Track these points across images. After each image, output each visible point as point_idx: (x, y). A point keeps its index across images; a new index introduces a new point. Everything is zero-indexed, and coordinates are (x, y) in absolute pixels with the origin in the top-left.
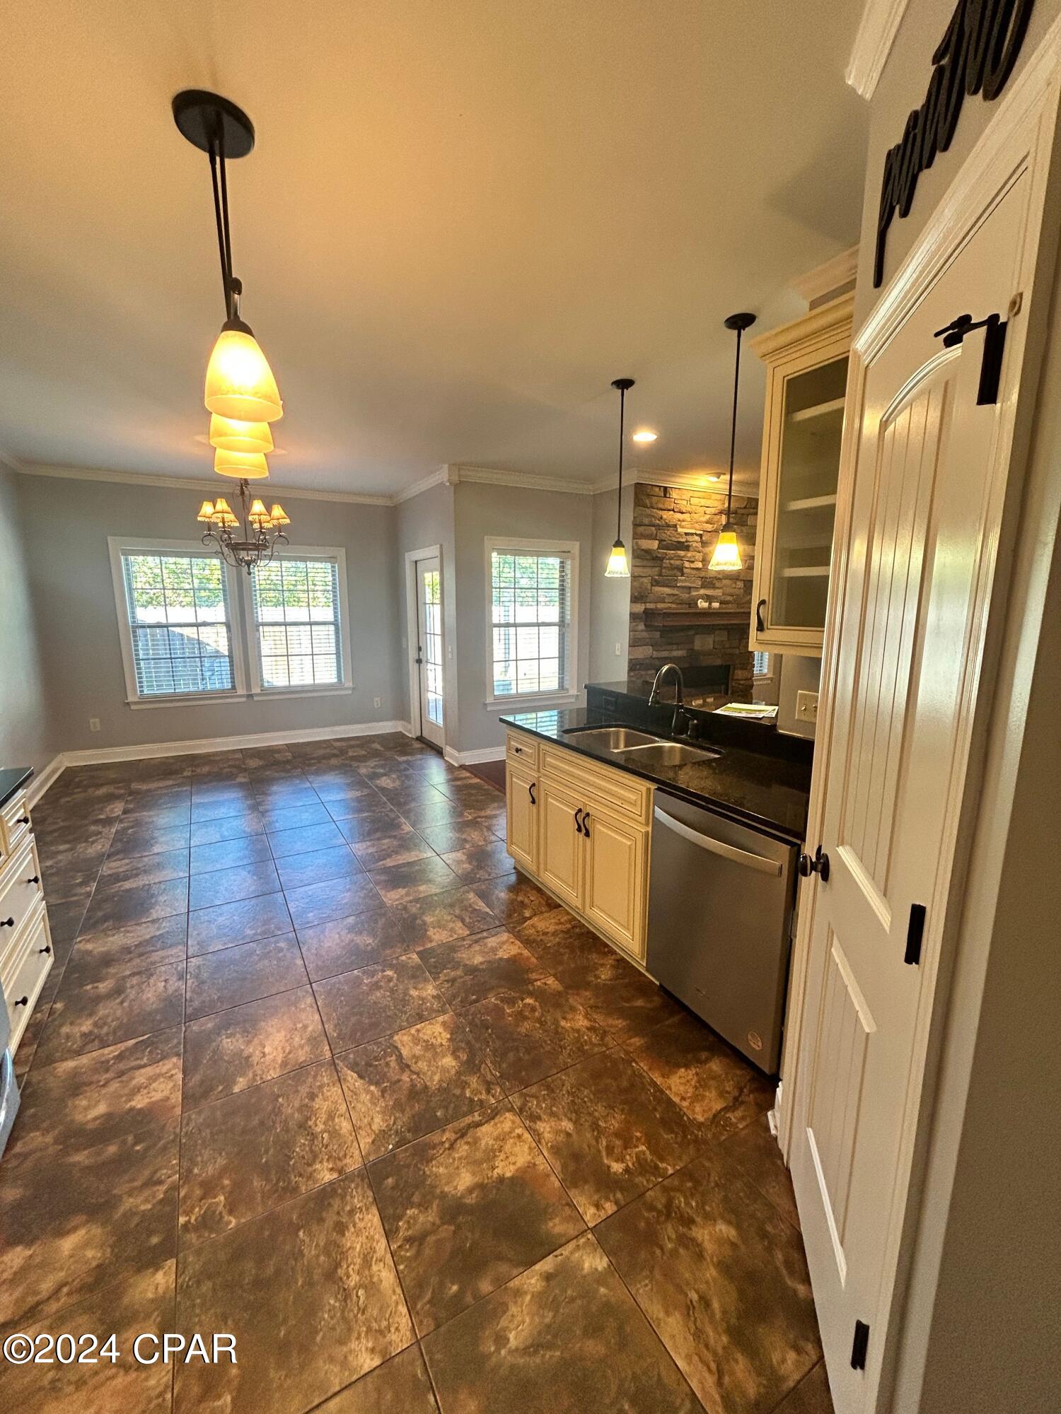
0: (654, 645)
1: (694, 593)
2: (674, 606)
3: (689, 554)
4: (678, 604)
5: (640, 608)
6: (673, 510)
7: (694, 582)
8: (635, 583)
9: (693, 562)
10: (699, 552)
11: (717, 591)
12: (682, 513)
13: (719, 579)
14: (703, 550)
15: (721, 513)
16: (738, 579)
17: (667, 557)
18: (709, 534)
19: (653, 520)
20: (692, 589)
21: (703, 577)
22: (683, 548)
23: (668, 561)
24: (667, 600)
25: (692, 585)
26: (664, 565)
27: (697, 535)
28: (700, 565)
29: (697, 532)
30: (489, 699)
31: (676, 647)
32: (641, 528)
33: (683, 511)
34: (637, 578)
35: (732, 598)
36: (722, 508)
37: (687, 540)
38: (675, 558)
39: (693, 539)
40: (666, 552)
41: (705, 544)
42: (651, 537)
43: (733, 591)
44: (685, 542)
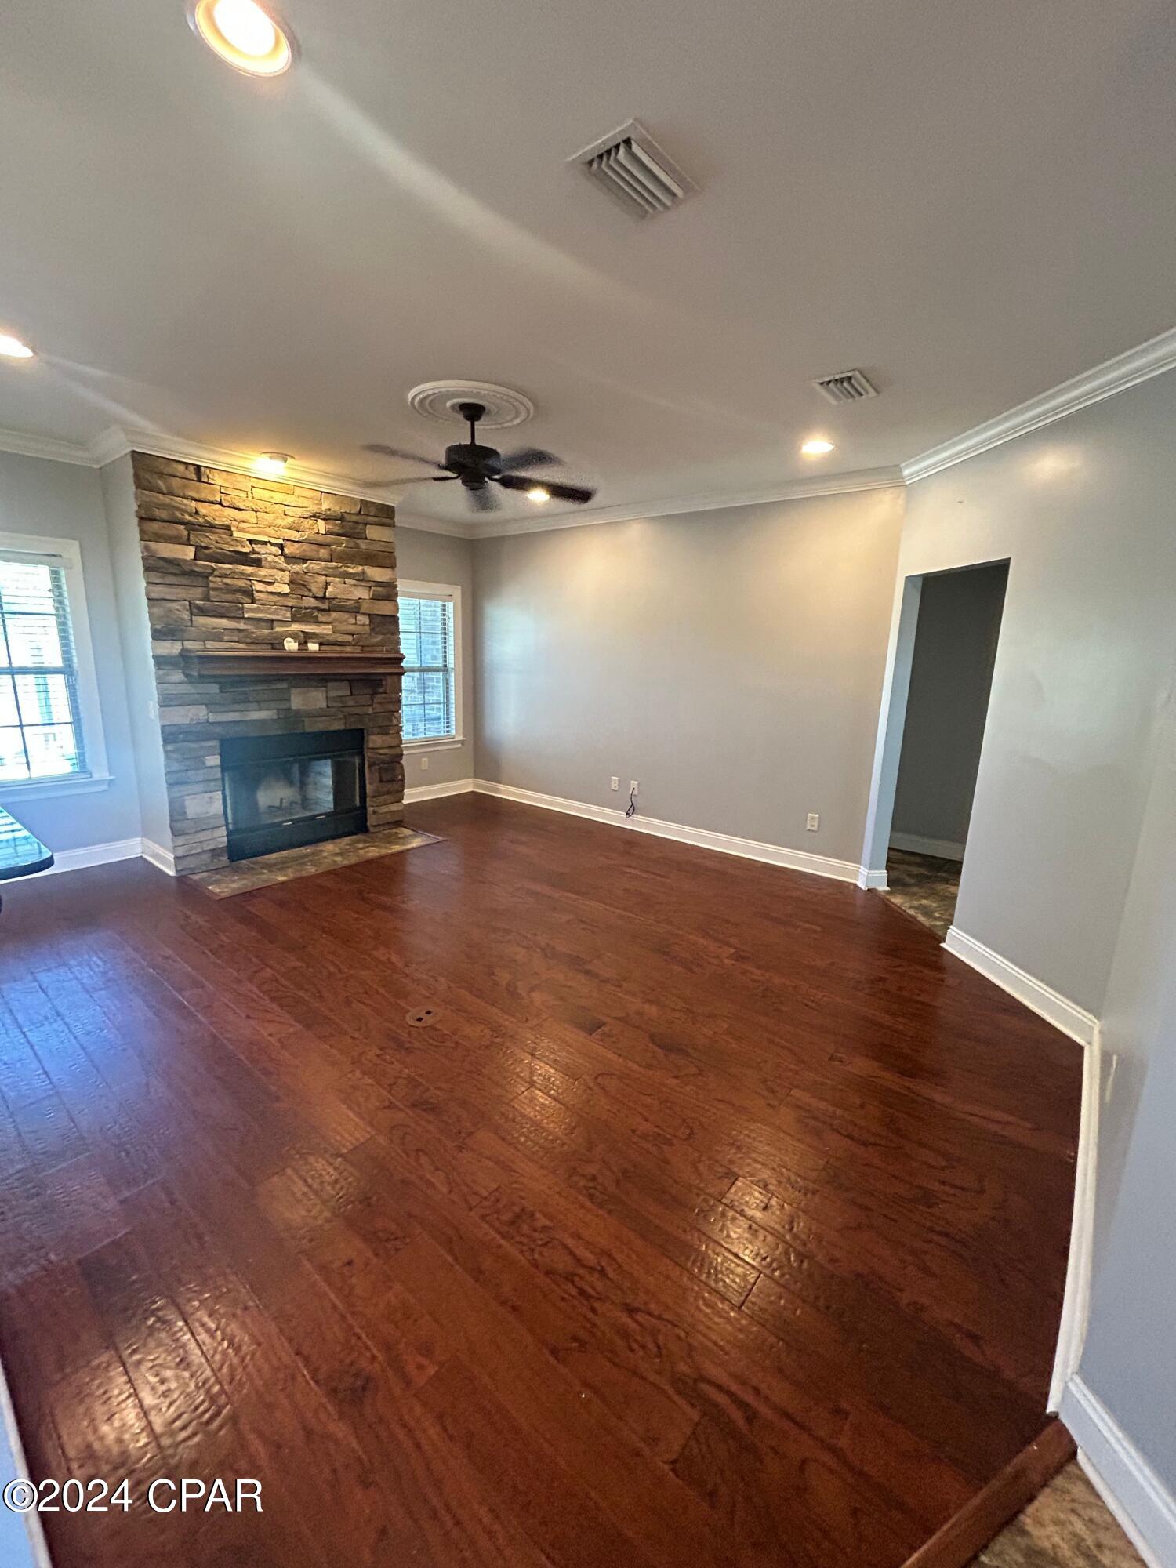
0: (210, 705)
1: (277, 629)
2: (241, 646)
3: (262, 572)
4: (247, 643)
5: (172, 648)
6: (220, 503)
7: (275, 613)
8: (155, 610)
9: (271, 583)
10: (284, 571)
11: (323, 627)
12: (239, 510)
13: (324, 610)
14: (289, 567)
15: (315, 516)
16: (358, 612)
17: (216, 573)
18: (296, 545)
19: (178, 514)
20: (275, 623)
21: (292, 608)
22: (247, 561)
23: (218, 579)
24: (226, 638)
25: (274, 617)
26: (211, 585)
27: (273, 544)
28: (286, 589)
29: (272, 541)
31: (254, 706)
32: (153, 525)
33: (240, 507)
34: (158, 601)
35: (350, 638)
36: (316, 510)
37: (253, 551)
38: (233, 575)
39: (267, 551)
40: (212, 565)
41: (291, 559)
42: (181, 541)
43: (352, 627)
44: (249, 553)
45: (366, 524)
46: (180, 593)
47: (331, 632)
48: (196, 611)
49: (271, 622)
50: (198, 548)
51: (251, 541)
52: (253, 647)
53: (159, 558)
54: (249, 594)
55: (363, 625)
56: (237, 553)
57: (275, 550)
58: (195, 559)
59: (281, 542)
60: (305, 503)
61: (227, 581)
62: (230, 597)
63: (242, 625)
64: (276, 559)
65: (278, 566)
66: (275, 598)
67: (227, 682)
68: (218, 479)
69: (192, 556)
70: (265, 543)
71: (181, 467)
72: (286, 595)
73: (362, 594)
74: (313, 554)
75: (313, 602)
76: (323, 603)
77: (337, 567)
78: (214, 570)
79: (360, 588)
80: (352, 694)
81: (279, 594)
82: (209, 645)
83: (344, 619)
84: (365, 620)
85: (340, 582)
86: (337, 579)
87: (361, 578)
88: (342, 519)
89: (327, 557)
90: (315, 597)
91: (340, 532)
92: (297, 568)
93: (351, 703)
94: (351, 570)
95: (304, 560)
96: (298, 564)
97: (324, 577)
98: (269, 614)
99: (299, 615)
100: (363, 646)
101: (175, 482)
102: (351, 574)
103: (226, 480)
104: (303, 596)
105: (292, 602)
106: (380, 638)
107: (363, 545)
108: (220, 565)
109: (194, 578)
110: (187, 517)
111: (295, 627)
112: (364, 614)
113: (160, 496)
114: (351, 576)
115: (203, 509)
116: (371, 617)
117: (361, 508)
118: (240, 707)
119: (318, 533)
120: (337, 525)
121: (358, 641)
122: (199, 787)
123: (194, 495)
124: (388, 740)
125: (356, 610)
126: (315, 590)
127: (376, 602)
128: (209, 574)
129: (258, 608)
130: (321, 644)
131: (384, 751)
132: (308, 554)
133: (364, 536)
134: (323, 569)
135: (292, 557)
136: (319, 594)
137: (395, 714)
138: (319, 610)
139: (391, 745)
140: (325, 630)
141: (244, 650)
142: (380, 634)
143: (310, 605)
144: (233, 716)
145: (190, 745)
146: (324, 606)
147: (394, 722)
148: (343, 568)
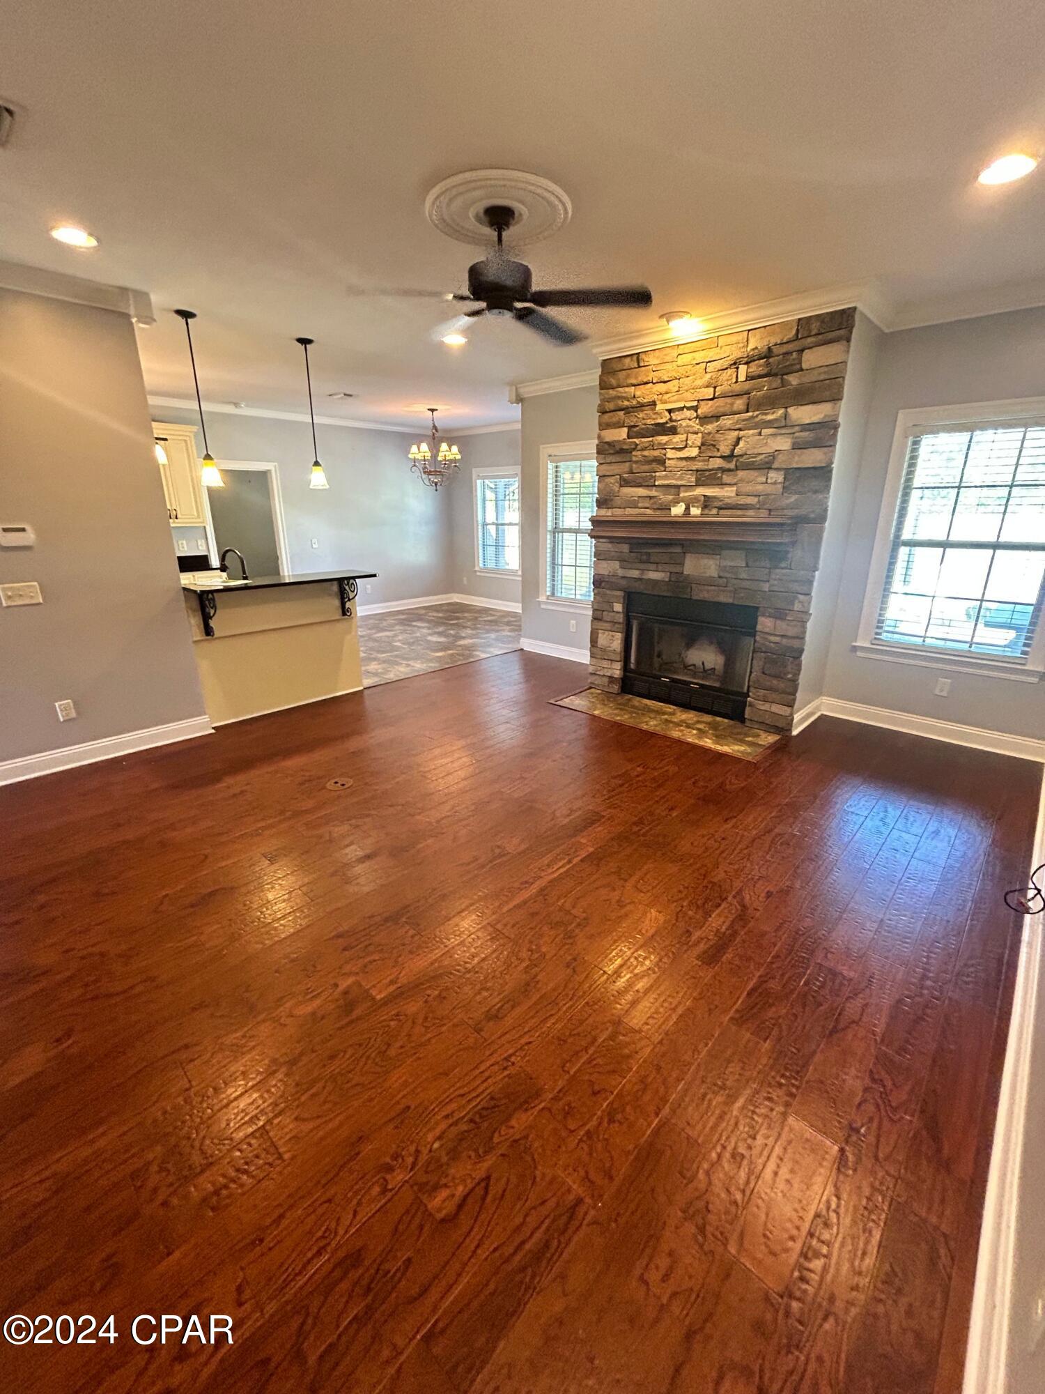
2: (649, 512)
3: (676, 439)
6: (650, 382)
7: (680, 478)
8: (601, 485)
9: (683, 449)
12: (665, 382)
13: (729, 470)
14: (702, 429)
15: (736, 364)
16: (770, 468)
17: (639, 447)
18: (710, 402)
19: (620, 403)
20: (682, 489)
21: (697, 471)
22: (664, 431)
23: (639, 453)
24: (640, 505)
25: (679, 483)
26: (634, 459)
27: (689, 409)
28: (694, 452)
29: (688, 405)
30: (542, 598)
31: (653, 567)
32: (606, 416)
33: (666, 379)
34: (602, 477)
35: (756, 499)
36: (740, 355)
37: (671, 420)
38: (652, 447)
39: (683, 417)
40: (637, 441)
41: (704, 420)
42: (619, 425)
43: (760, 487)
44: (667, 423)
45: (802, 351)
46: (616, 469)
47: (733, 494)
48: (625, 483)
49: (678, 487)
50: (630, 427)
51: (670, 411)
52: (658, 513)
53: (607, 443)
54: (661, 462)
55: (775, 483)
56: (657, 425)
57: (692, 414)
58: (629, 437)
59: (695, 403)
60: (726, 351)
61: (646, 453)
62: (646, 467)
63: (653, 493)
64: (691, 423)
65: (691, 430)
66: (684, 463)
67: (635, 544)
68: (651, 360)
69: (625, 437)
70: (681, 409)
71: (627, 360)
72: (694, 458)
73: (784, 444)
74: (727, 409)
75: (717, 463)
76: (730, 462)
77: (753, 417)
78: (637, 445)
79: (779, 438)
80: (747, 566)
81: (687, 459)
82: (629, 511)
83: (752, 478)
84: (780, 477)
85: (753, 435)
86: (751, 432)
87: (783, 423)
88: (768, 354)
89: (743, 407)
90: (722, 457)
91: (765, 371)
92: (710, 427)
93: (744, 576)
94: (770, 417)
95: (717, 417)
96: (712, 423)
97: (737, 433)
98: (676, 480)
99: (706, 478)
100: (770, 510)
101: (622, 375)
102: (770, 421)
103: (658, 358)
104: (710, 457)
105: (699, 465)
106: (793, 498)
107: (794, 380)
108: (643, 440)
109: (623, 455)
110: (626, 403)
111: (700, 491)
112: (778, 469)
113: (611, 392)
114: (769, 424)
115: (639, 392)
116: (788, 472)
117: (798, 330)
118: (642, 566)
119: (736, 382)
120: (760, 366)
121: (764, 503)
122: (607, 626)
123: (634, 382)
124: (782, 627)
125: (768, 466)
126: (725, 449)
127: (799, 452)
128: (634, 449)
129: (666, 476)
130: (720, 508)
131: (777, 639)
132: (722, 410)
133: (798, 367)
134: (737, 423)
135: (705, 417)
136: (727, 453)
137: (801, 597)
138: (723, 470)
139: (790, 634)
140: (727, 493)
141: (650, 516)
142: (796, 493)
143: (716, 466)
144: (635, 574)
145: (608, 592)
146: (732, 466)
147: (797, 607)
148: (760, 417)
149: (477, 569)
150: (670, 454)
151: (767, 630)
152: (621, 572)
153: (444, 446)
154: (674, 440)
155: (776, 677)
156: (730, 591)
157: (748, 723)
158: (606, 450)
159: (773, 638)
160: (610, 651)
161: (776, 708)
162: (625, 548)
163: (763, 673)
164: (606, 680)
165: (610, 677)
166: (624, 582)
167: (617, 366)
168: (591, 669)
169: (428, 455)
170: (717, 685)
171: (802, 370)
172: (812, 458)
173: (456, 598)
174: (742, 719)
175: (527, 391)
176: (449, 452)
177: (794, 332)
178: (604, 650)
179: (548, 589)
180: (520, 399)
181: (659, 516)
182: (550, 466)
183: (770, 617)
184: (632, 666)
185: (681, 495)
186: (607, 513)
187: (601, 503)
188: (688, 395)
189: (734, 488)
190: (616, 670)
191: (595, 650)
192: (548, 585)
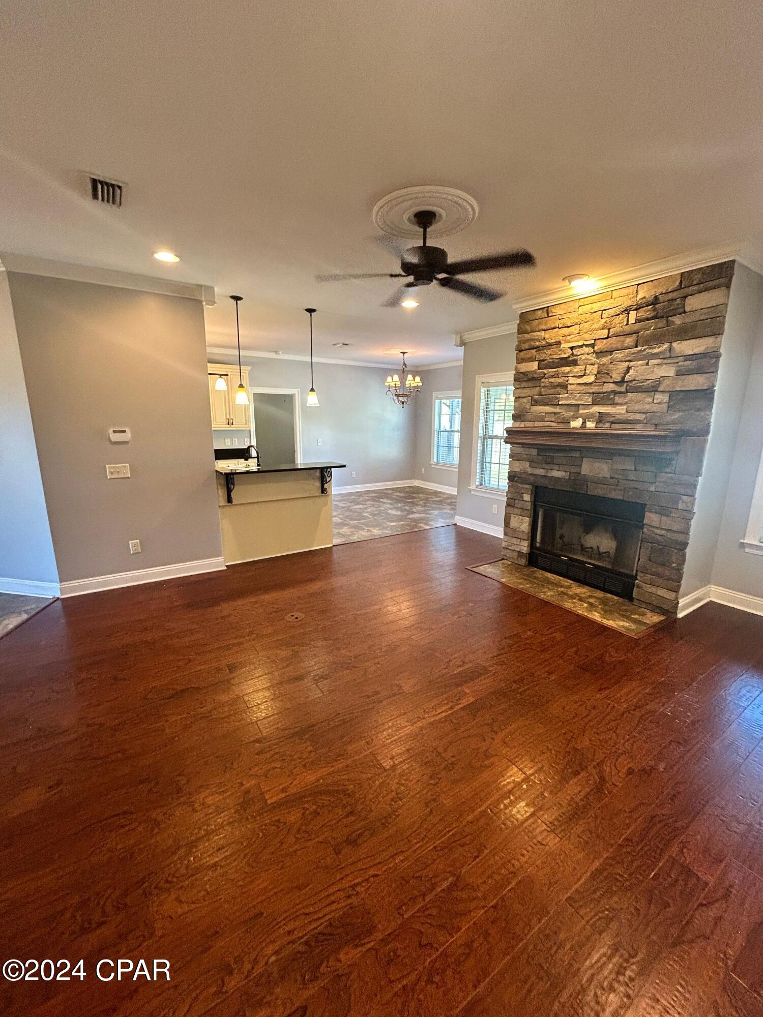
0: (531, 462)
2: (554, 424)
3: (577, 369)
6: (557, 327)
7: (581, 399)
8: (516, 404)
9: (582, 376)
10: (593, 365)
11: (618, 407)
12: (568, 327)
13: (620, 393)
14: (598, 361)
15: (627, 311)
16: (657, 391)
17: (546, 376)
18: (605, 341)
19: (533, 343)
20: (581, 407)
21: (593, 393)
22: (568, 364)
23: (547, 380)
24: (546, 419)
25: (579, 402)
26: (542, 384)
27: (586, 346)
28: (591, 379)
29: (586, 343)
30: (473, 487)
31: (556, 467)
32: (522, 354)
33: (569, 325)
34: (517, 398)
35: (644, 416)
36: (630, 303)
37: (573, 355)
38: (557, 375)
39: (583, 352)
40: (545, 371)
41: (600, 354)
42: (532, 360)
43: (647, 407)
44: (569, 357)
45: (686, 297)
46: (527, 392)
47: (624, 412)
48: (535, 402)
49: (578, 405)
50: (540, 361)
51: (572, 348)
52: (561, 425)
53: (522, 373)
54: (564, 386)
55: (660, 403)
56: (561, 359)
57: (591, 350)
58: (539, 368)
59: (592, 342)
60: (619, 302)
61: (552, 380)
62: (552, 391)
63: (557, 410)
64: (589, 357)
65: (589, 362)
66: (583, 387)
67: (541, 449)
68: (558, 311)
69: (536, 367)
70: (581, 346)
71: (540, 312)
72: (591, 384)
73: (669, 371)
74: (619, 346)
75: (612, 387)
76: (621, 386)
77: (641, 351)
78: (545, 374)
79: (664, 366)
80: (635, 470)
81: (585, 384)
82: (537, 424)
83: (642, 398)
84: (666, 398)
85: (642, 365)
86: (640, 362)
87: (668, 355)
88: (655, 301)
89: (633, 344)
90: (614, 382)
91: (652, 315)
92: (605, 360)
93: (632, 477)
94: (656, 351)
95: (611, 352)
96: (606, 356)
97: (627, 363)
98: (576, 400)
99: (599, 398)
100: (656, 425)
101: (535, 323)
102: (656, 354)
103: (563, 309)
104: (605, 383)
105: (595, 389)
106: (677, 415)
107: (677, 320)
108: (550, 370)
109: (534, 382)
110: (538, 343)
111: (596, 409)
112: (663, 392)
113: (526, 335)
114: (655, 356)
115: (547, 335)
116: (672, 394)
117: (681, 282)
118: (548, 466)
119: (627, 325)
120: (649, 311)
121: (651, 419)
122: (518, 511)
123: (544, 327)
124: (666, 522)
125: (654, 389)
126: (617, 377)
127: (683, 377)
128: (543, 377)
129: (568, 397)
130: (612, 423)
131: (663, 532)
132: (614, 346)
133: (682, 310)
134: (627, 356)
135: (601, 352)
136: (619, 379)
137: (684, 498)
138: (615, 393)
139: (675, 529)
140: (619, 411)
141: (554, 428)
142: (679, 411)
143: (609, 390)
144: (541, 472)
145: (519, 485)
146: (623, 389)
147: (681, 506)
148: (647, 351)
149: (432, 462)
150: (572, 380)
151: (653, 524)
152: (530, 470)
153: (410, 377)
154: (575, 370)
155: (663, 564)
156: (620, 490)
157: (635, 602)
158: (521, 379)
159: (658, 531)
160: (520, 532)
161: (662, 592)
162: (534, 452)
163: (650, 561)
164: (516, 554)
165: (519, 552)
166: (532, 478)
167: (530, 317)
168: (504, 544)
169: (398, 384)
170: (610, 567)
171: (685, 312)
172: (696, 382)
173: (417, 483)
174: (631, 599)
175: (468, 337)
176: (413, 381)
177: (678, 283)
178: (514, 530)
179: (478, 480)
180: (463, 343)
181: (561, 428)
182: (483, 390)
183: (656, 512)
184: (538, 545)
185: (581, 412)
186: (521, 425)
187: (515, 418)
188: (587, 336)
189: (625, 407)
190: (524, 547)
191: (508, 530)
192: (478, 477)
